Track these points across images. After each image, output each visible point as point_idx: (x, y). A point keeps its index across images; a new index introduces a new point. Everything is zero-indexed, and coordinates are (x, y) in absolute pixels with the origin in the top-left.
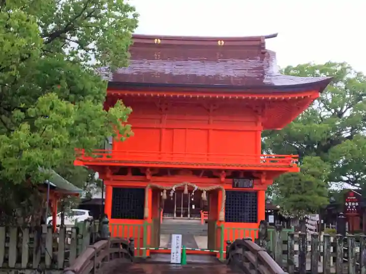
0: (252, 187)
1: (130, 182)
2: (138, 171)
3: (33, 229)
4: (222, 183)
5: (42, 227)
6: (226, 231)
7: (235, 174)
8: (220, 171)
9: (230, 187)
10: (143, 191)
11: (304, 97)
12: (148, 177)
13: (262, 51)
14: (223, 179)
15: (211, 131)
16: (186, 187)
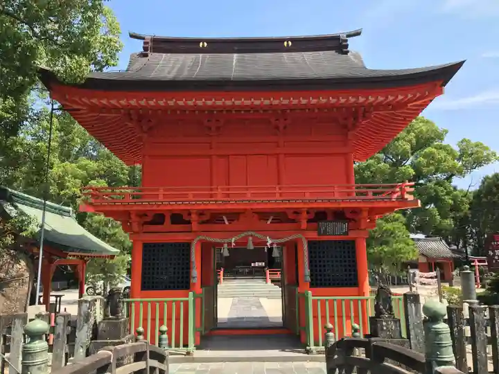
0: (346, 233)
1: (169, 235)
4: (299, 230)
6: (315, 302)
7: (319, 216)
9: (313, 235)
10: (187, 246)
12: (195, 226)
14: (304, 224)
15: (281, 157)
16: (251, 238)
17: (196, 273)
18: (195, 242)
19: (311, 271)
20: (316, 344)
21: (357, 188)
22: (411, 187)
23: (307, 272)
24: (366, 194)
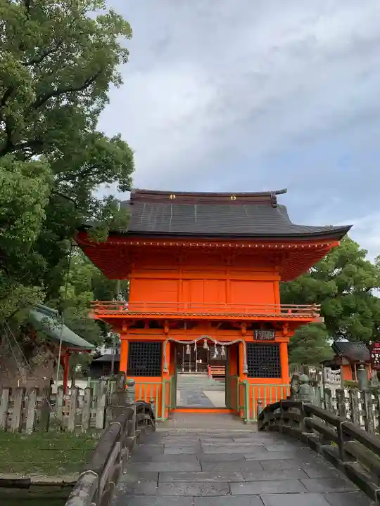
0: (274, 339)
1: (146, 336)
2: (155, 324)
3: (41, 390)
4: (243, 335)
5: (51, 388)
6: (251, 387)
7: (255, 325)
8: (240, 322)
9: (250, 339)
10: (160, 345)
11: (324, 246)
12: (166, 330)
13: (274, 205)
14: (244, 331)
15: (228, 281)
16: (205, 341)
17: (166, 365)
18: (166, 342)
19: (248, 365)
20: (251, 418)
21: (281, 307)
22: (318, 308)
23: (246, 366)
24: (286, 312)
